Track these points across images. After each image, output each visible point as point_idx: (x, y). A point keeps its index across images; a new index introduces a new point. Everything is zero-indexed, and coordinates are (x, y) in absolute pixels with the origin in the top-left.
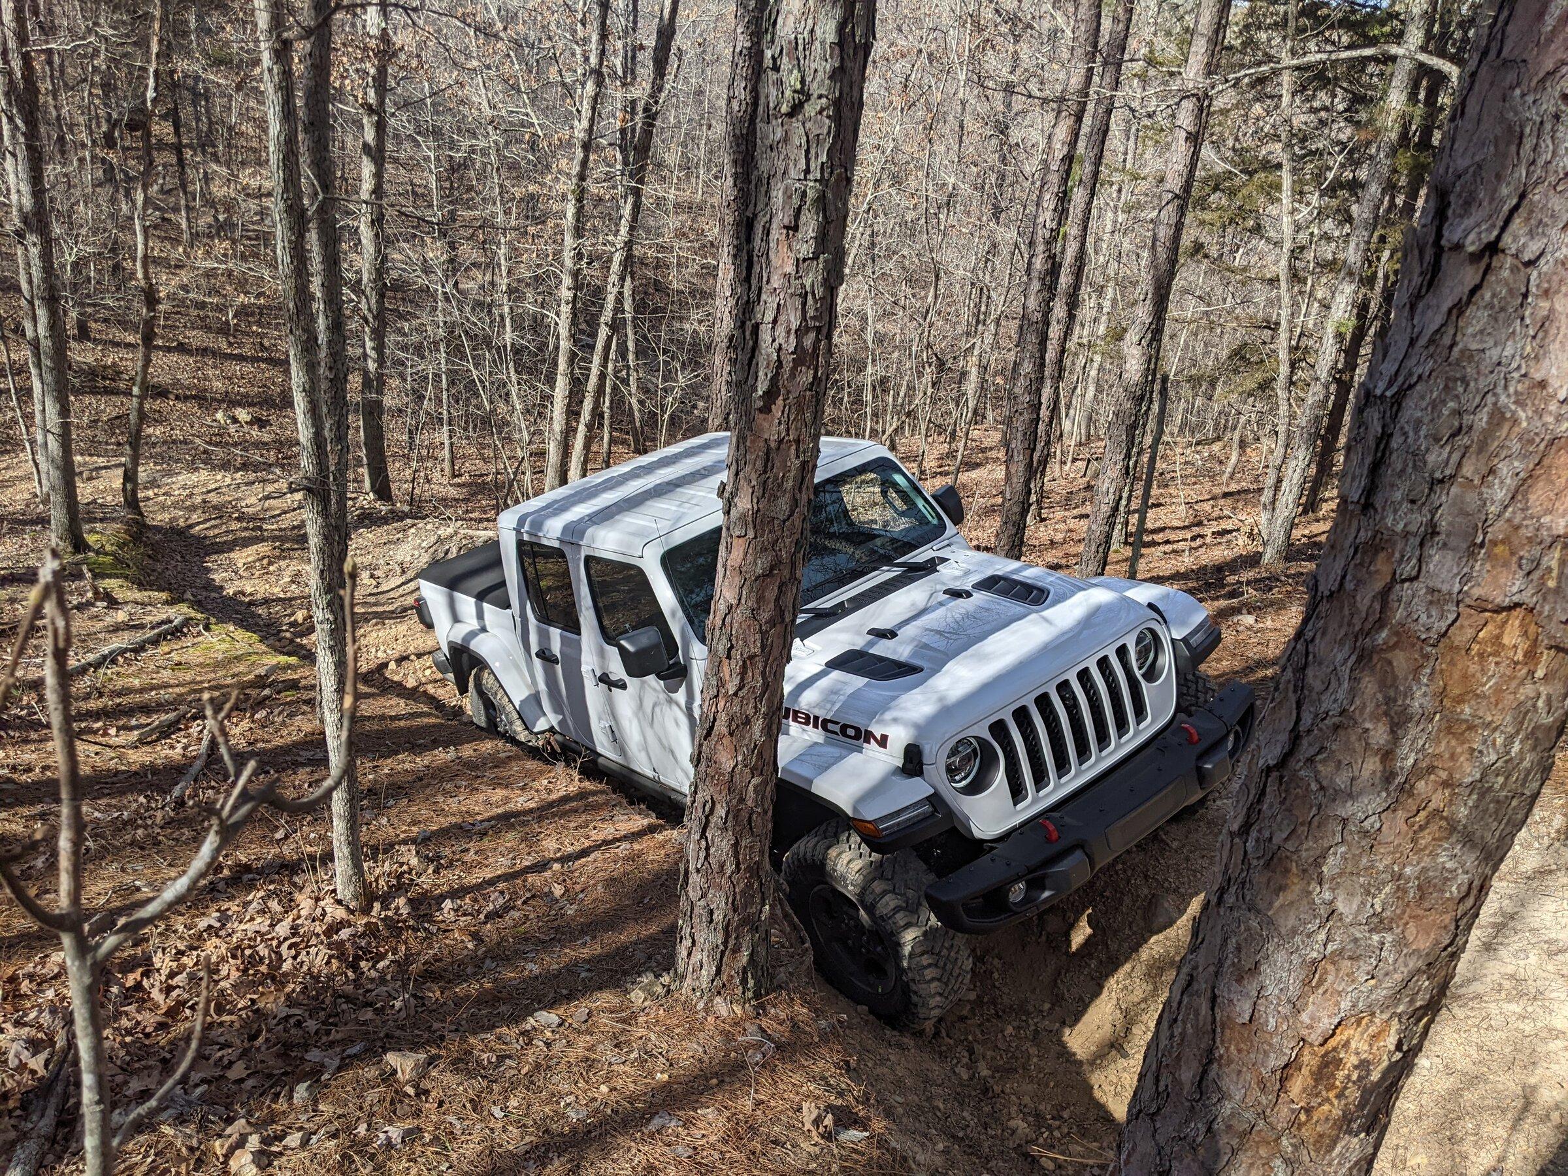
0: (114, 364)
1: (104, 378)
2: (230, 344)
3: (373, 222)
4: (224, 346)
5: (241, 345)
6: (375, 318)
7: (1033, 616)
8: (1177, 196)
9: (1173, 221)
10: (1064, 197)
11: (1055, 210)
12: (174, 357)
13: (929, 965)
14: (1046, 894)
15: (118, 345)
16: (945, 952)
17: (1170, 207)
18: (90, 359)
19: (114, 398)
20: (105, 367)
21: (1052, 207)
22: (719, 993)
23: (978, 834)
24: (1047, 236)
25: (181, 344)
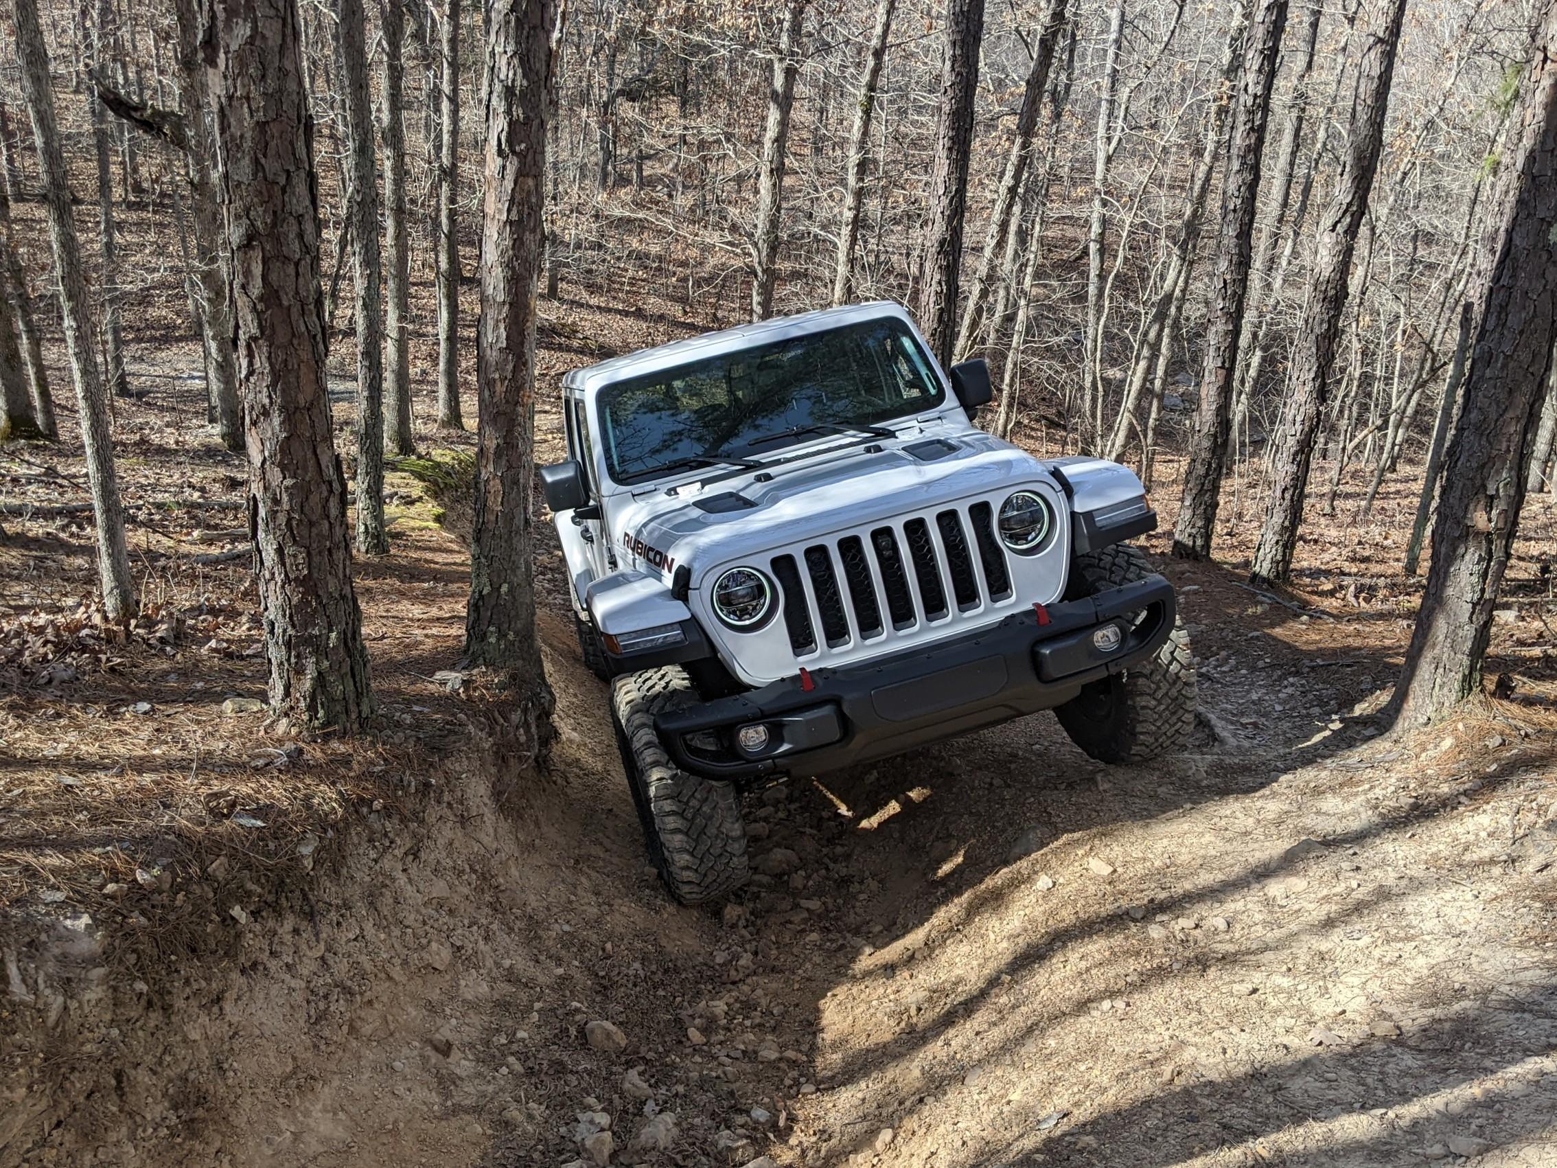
0: (574, 323)
1: (560, 335)
2: (685, 313)
3: (772, 171)
4: (680, 314)
5: (695, 314)
6: (764, 271)
7: (911, 468)
8: (1380, 40)
9: (1376, 72)
10: (1271, 56)
11: (1260, 71)
12: (630, 321)
13: (673, 813)
14: (785, 747)
15: (582, 305)
16: (694, 803)
17: (1372, 54)
18: (553, 318)
19: (565, 355)
20: (564, 325)
21: (1255, 67)
22: (287, 715)
23: (744, 677)
24: (1250, 103)
25: (639, 309)
